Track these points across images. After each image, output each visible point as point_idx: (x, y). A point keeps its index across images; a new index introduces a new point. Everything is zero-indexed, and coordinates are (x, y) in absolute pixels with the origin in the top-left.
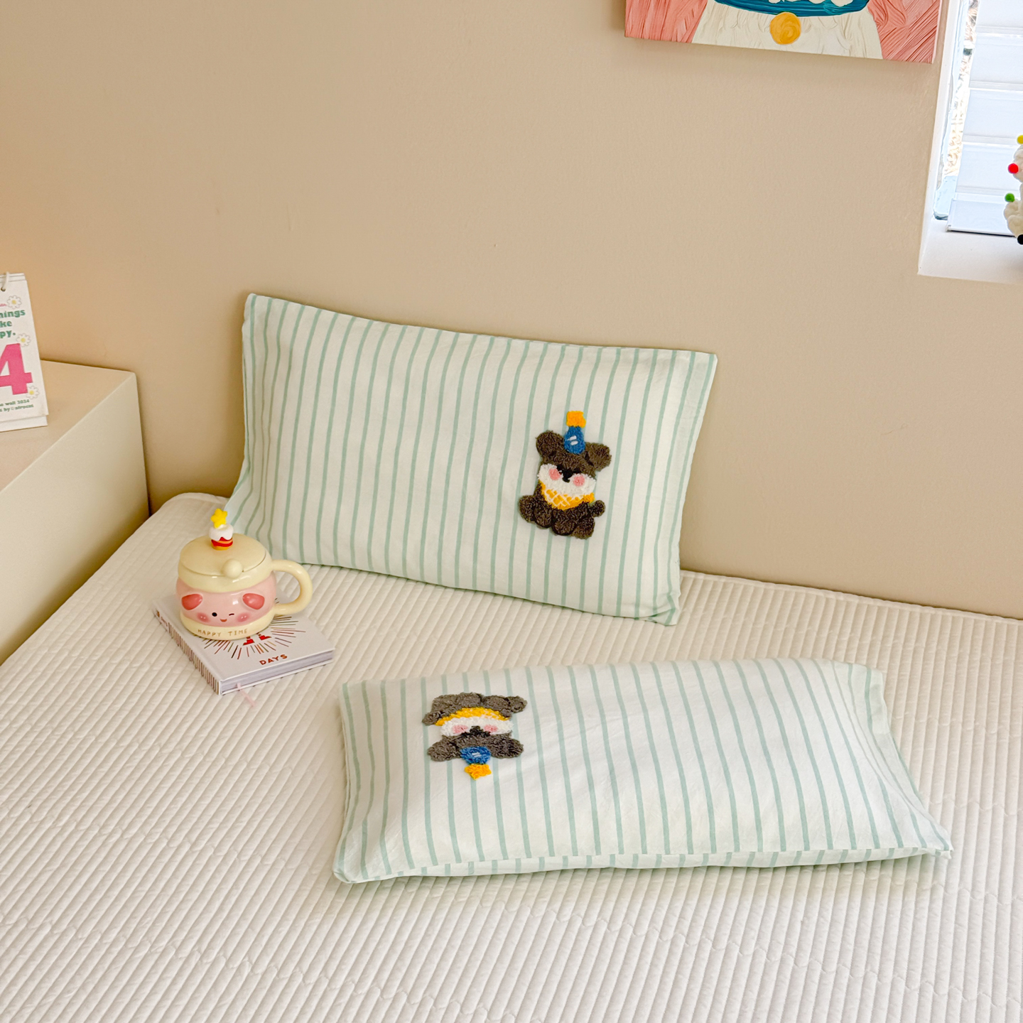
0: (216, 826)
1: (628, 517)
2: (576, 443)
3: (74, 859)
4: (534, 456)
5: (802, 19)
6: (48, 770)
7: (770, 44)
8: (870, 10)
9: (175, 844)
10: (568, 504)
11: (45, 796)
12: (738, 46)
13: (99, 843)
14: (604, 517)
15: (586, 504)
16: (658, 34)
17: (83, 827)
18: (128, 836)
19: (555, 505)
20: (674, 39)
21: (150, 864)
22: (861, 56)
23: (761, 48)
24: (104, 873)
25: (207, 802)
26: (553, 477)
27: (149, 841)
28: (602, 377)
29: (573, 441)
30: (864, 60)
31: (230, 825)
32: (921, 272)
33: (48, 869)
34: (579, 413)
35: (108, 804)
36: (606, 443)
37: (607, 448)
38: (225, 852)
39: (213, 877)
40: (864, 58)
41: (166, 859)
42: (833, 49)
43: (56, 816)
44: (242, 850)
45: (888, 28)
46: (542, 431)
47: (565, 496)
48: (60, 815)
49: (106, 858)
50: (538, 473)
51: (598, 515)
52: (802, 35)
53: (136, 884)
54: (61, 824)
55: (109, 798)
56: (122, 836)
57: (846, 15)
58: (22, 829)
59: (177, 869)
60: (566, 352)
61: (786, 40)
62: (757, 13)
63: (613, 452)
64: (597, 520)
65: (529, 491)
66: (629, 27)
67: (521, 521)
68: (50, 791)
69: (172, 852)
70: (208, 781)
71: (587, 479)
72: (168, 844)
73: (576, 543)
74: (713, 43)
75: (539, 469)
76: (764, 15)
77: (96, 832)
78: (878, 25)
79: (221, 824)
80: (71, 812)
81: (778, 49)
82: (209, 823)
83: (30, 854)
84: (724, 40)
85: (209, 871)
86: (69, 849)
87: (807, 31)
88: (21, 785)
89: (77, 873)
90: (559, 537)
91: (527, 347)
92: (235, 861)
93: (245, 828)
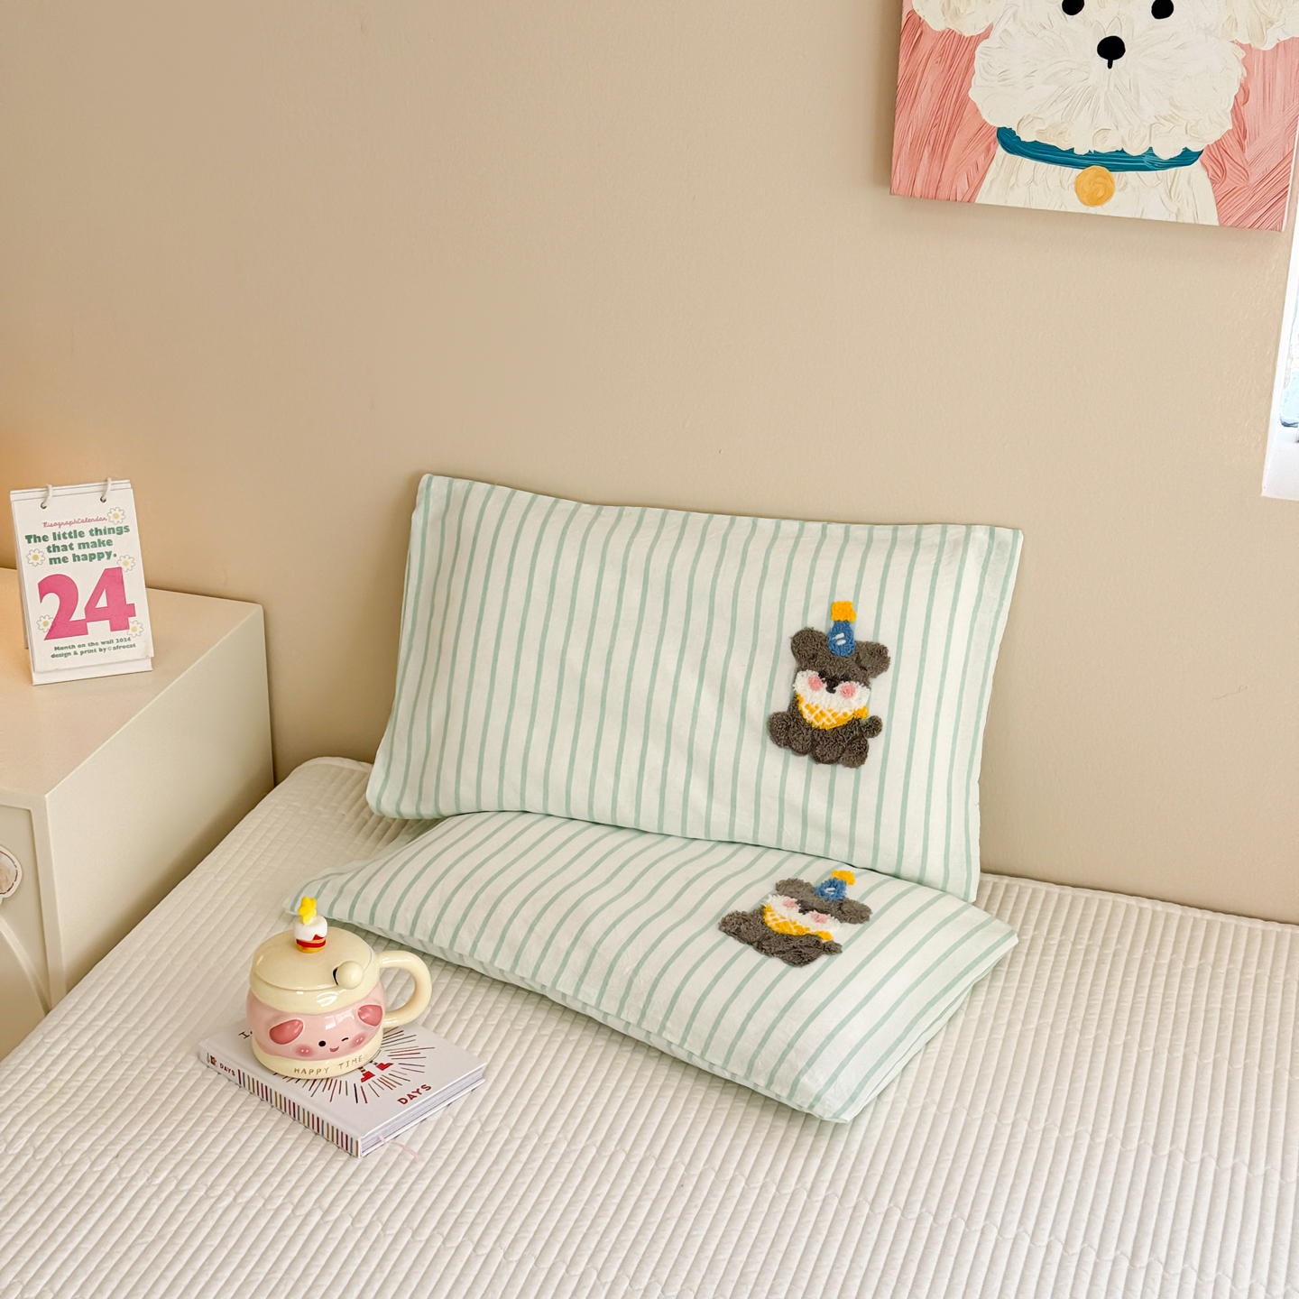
0: (356, 1188)
1: (912, 739)
2: (844, 642)
3: (174, 1228)
4: (788, 661)
5: (1115, 175)
6: (141, 1113)
7: (1074, 205)
8: (1202, 163)
9: (303, 1211)
10: (834, 721)
11: (138, 1146)
12: (1034, 207)
13: (205, 1207)
14: (881, 737)
15: (858, 720)
16: (932, 193)
17: (186, 1187)
18: (243, 1200)
19: (816, 724)
20: (952, 198)
21: (270, 1239)
22: (1192, 222)
23: (1062, 210)
24: (212, 1249)
26: (814, 687)
27: (269, 1207)
28: (876, 561)
29: (840, 640)
30: (1195, 228)
31: (372, 1187)
32: (1265, 493)
33: (140, 1241)
34: (847, 604)
35: (217, 1159)
36: (882, 641)
37: (885, 648)
38: (366, 1223)
39: (351, 1255)
40: (1195, 225)
41: (291, 1231)
42: (1156, 212)
43: (151, 1171)
44: (388, 1220)
45: (1226, 187)
46: (798, 627)
47: (830, 711)
48: (157, 1170)
49: (213, 1228)
50: (794, 682)
51: (873, 735)
52: (1116, 194)
53: (253, 1264)
54: (158, 1181)
55: (219, 1151)
56: (235, 1199)
57: (1173, 169)
58: (108, 1187)
59: (304, 1246)
60: (828, 532)
61: (1096, 201)
62: (1058, 167)
63: (892, 654)
64: (871, 741)
65: (782, 705)
66: (895, 183)
67: (771, 746)
68: (145, 1139)
69: (299, 1221)
71: (859, 689)
72: (293, 1211)
73: (844, 774)
74: (1003, 204)
75: (795, 678)
76: (1068, 170)
77: (202, 1193)
78: (1213, 182)
79: (361, 1186)
80: (171, 1167)
81: (1085, 212)
82: (347, 1184)
83: (118, 1220)
84: (1016, 200)
85: (345, 1248)
86: (167, 1216)
87: (1123, 189)
88: (107, 1131)
89: (177, 1248)
90: (821, 765)
91: (778, 527)
92: (379, 1235)
93: (392, 1191)
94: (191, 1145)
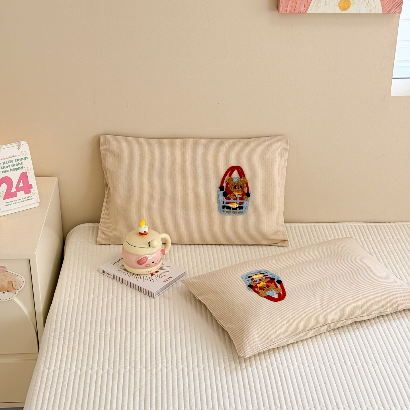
7: (338, 11)
9: (180, 368)
16: (293, 11)
20: (299, 12)
22: (375, 13)
25: (180, 348)
27: (169, 369)
30: (376, 15)
32: (391, 94)
35: (140, 358)
42: (363, 11)
45: (385, 1)
52: (351, 6)
61: (345, 9)
66: (281, 9)
70: (174, 340)
72: (177, 369)
74: (315, 13)
80: (129, 364)
81: (341, 13)
82: (187, 357)
84: (320, 11)
87: (353, 5)
94: (129, 356)
